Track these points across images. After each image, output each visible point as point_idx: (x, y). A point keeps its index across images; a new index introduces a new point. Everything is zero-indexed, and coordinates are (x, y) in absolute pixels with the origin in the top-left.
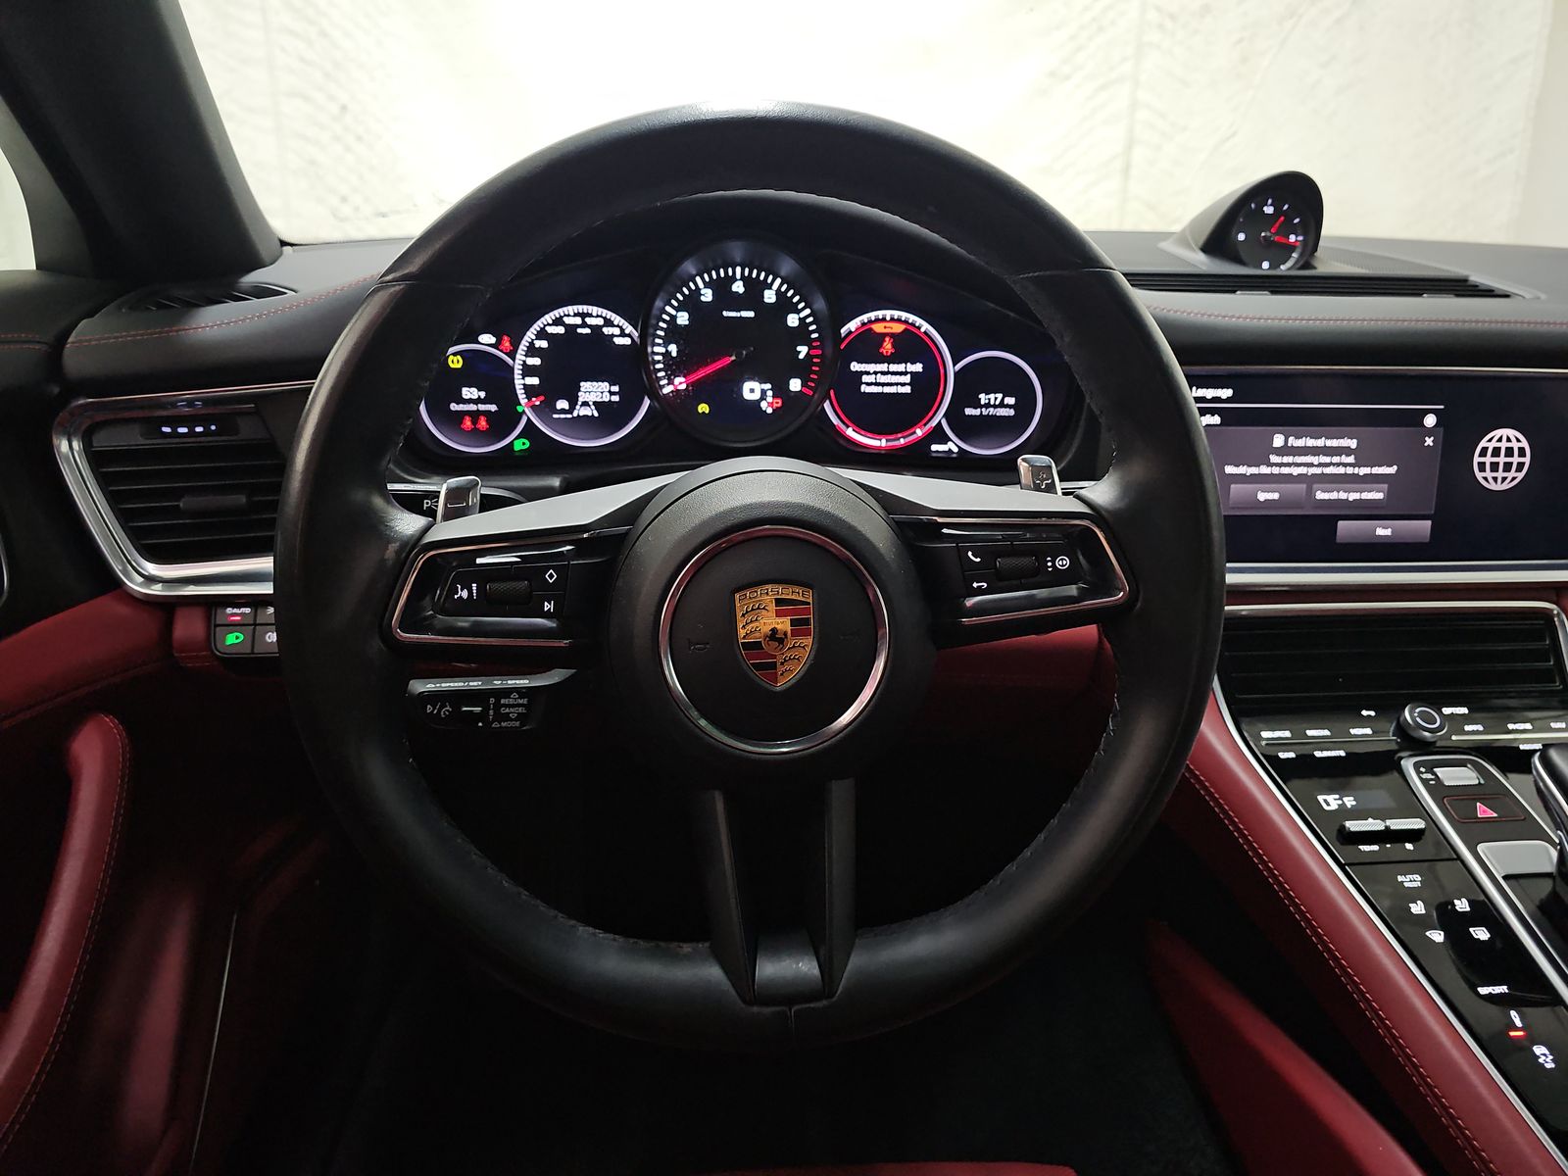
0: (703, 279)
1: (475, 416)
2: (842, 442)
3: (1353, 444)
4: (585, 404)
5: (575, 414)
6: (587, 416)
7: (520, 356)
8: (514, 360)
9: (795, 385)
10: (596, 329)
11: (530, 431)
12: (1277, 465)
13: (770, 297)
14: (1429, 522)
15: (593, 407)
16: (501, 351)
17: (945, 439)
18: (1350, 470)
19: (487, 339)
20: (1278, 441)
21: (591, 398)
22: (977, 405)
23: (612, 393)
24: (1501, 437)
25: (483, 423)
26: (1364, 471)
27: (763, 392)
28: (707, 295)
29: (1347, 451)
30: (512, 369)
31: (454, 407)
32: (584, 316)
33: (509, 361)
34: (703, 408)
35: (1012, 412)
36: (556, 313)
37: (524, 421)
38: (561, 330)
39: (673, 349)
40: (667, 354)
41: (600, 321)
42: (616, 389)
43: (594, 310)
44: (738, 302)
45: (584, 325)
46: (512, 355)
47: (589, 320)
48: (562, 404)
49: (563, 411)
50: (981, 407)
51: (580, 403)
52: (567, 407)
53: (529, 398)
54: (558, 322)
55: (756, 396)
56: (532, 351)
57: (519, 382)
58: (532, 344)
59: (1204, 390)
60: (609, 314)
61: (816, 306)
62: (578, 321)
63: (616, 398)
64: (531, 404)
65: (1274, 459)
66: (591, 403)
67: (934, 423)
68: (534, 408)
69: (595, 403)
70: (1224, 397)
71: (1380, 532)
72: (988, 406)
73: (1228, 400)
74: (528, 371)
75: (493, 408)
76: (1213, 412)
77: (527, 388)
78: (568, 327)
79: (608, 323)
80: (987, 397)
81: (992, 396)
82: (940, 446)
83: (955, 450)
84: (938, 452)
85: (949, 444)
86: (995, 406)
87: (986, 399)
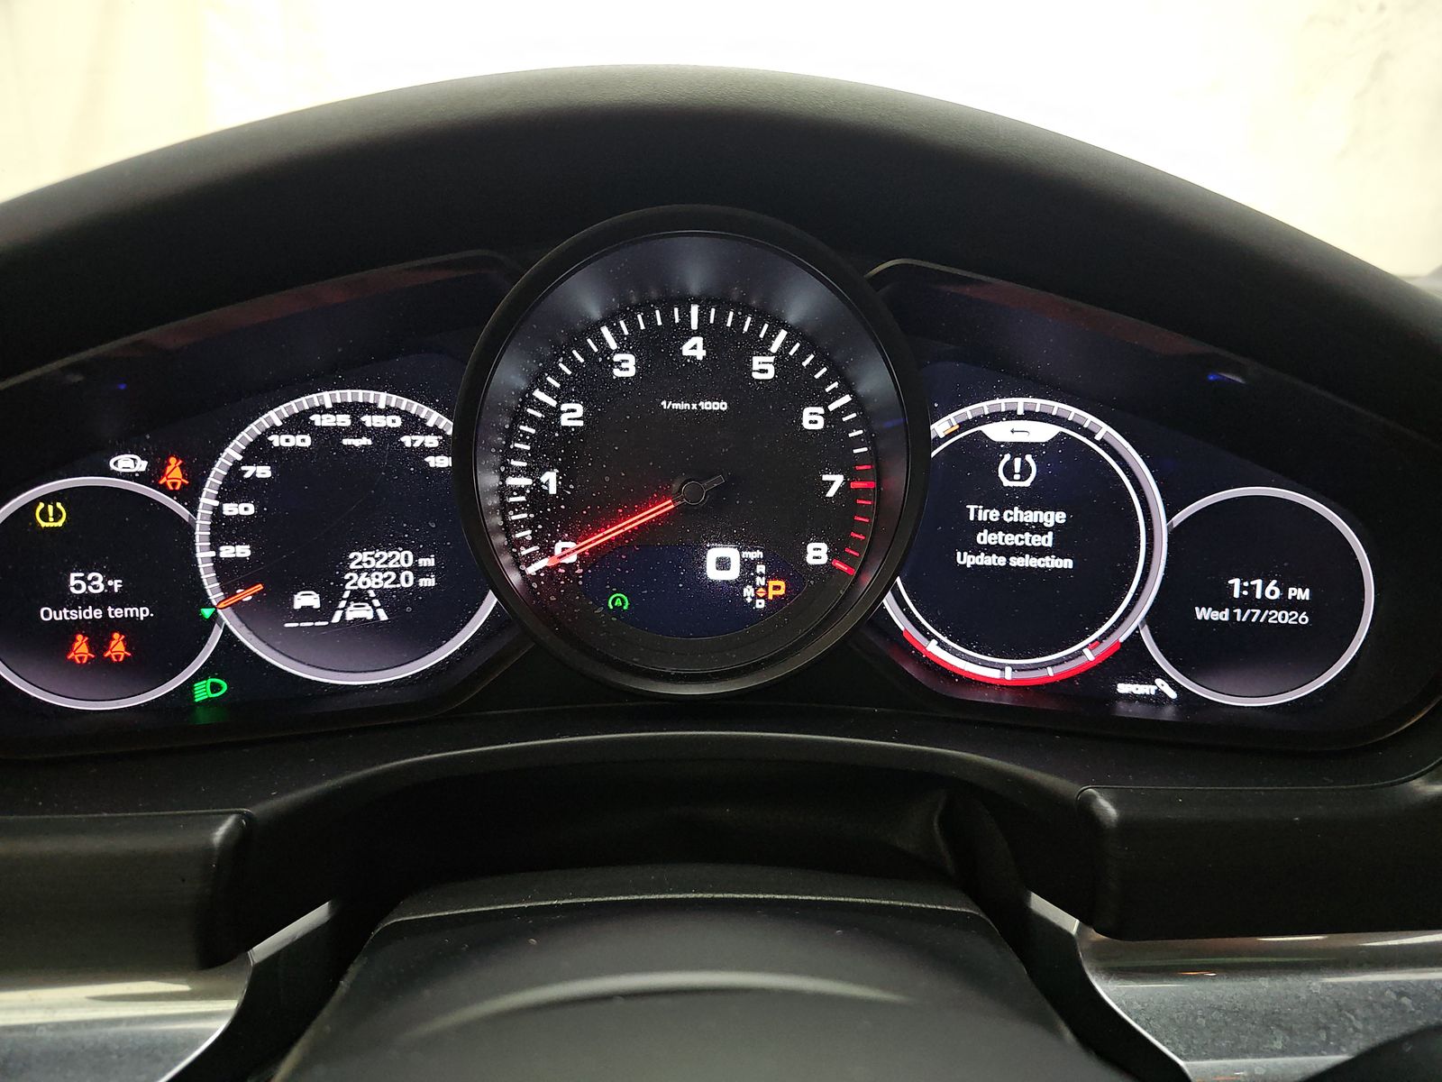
0: (616, 331)
1: (99, 633)
2: (909, 668)
4: (359, 596)
5: (337, 618)
6: (365, 620)
7: (207, 501)
8: (193, 508)
9: (817, 553)
10: (386, 437)
11: (231, 656)
13: (763, 367)
15: (376, 603)
16: (163, 489)
17: (1149, 672)
19: (126, 462)
21: (372, 583)
22: (1221, 599)
23: (419, 572)
25: (118, 647)
27: (747, 566)
28: (627, 366)
30: (189, 529)
31: (48, 614)
32: (356, 409)
33: (184, 512)
34: (619, 600)
35: (1304, 619)
36: (294, 406)
37: (216, 635)
38: (303, 441)
39: (550, 479)
40: (537, 493)
41: (396, 422)
42: (429, 562)
43: (383, 399)
44: (693, 380)
45: (358, 429)
46: (190, 495)
47: (368, 420)
48: (307, 599)
49: (307, 612)
50: (1232, 604)
51: (346, 595)
52: (317, 604)
53: (228, 590)
54: (298, 423)
55: (733, 574)
56: (234, 487)
57: (203, 555)
58: (235, 469)
60: (414, 407)
61: (864, 388)
62: (344, 420)
63: (428, 582)
64: (232, 600)
66: (372, 594)
67: (1123, 635)
68: (238, 608)
69: (381, 593)
72: (1248, 601)
74: (224, 530)
75: (142, 613)
77: (220, 565)
78: (318, 433)
79: (413, 424)
80: (1246, 584)
81: (1259, 583)
82: (1137, 686)
83: (1172, 694)
84: (1131, 698)
85: (1159, 681)
86: (1265, 604)
87: (1242, 588)
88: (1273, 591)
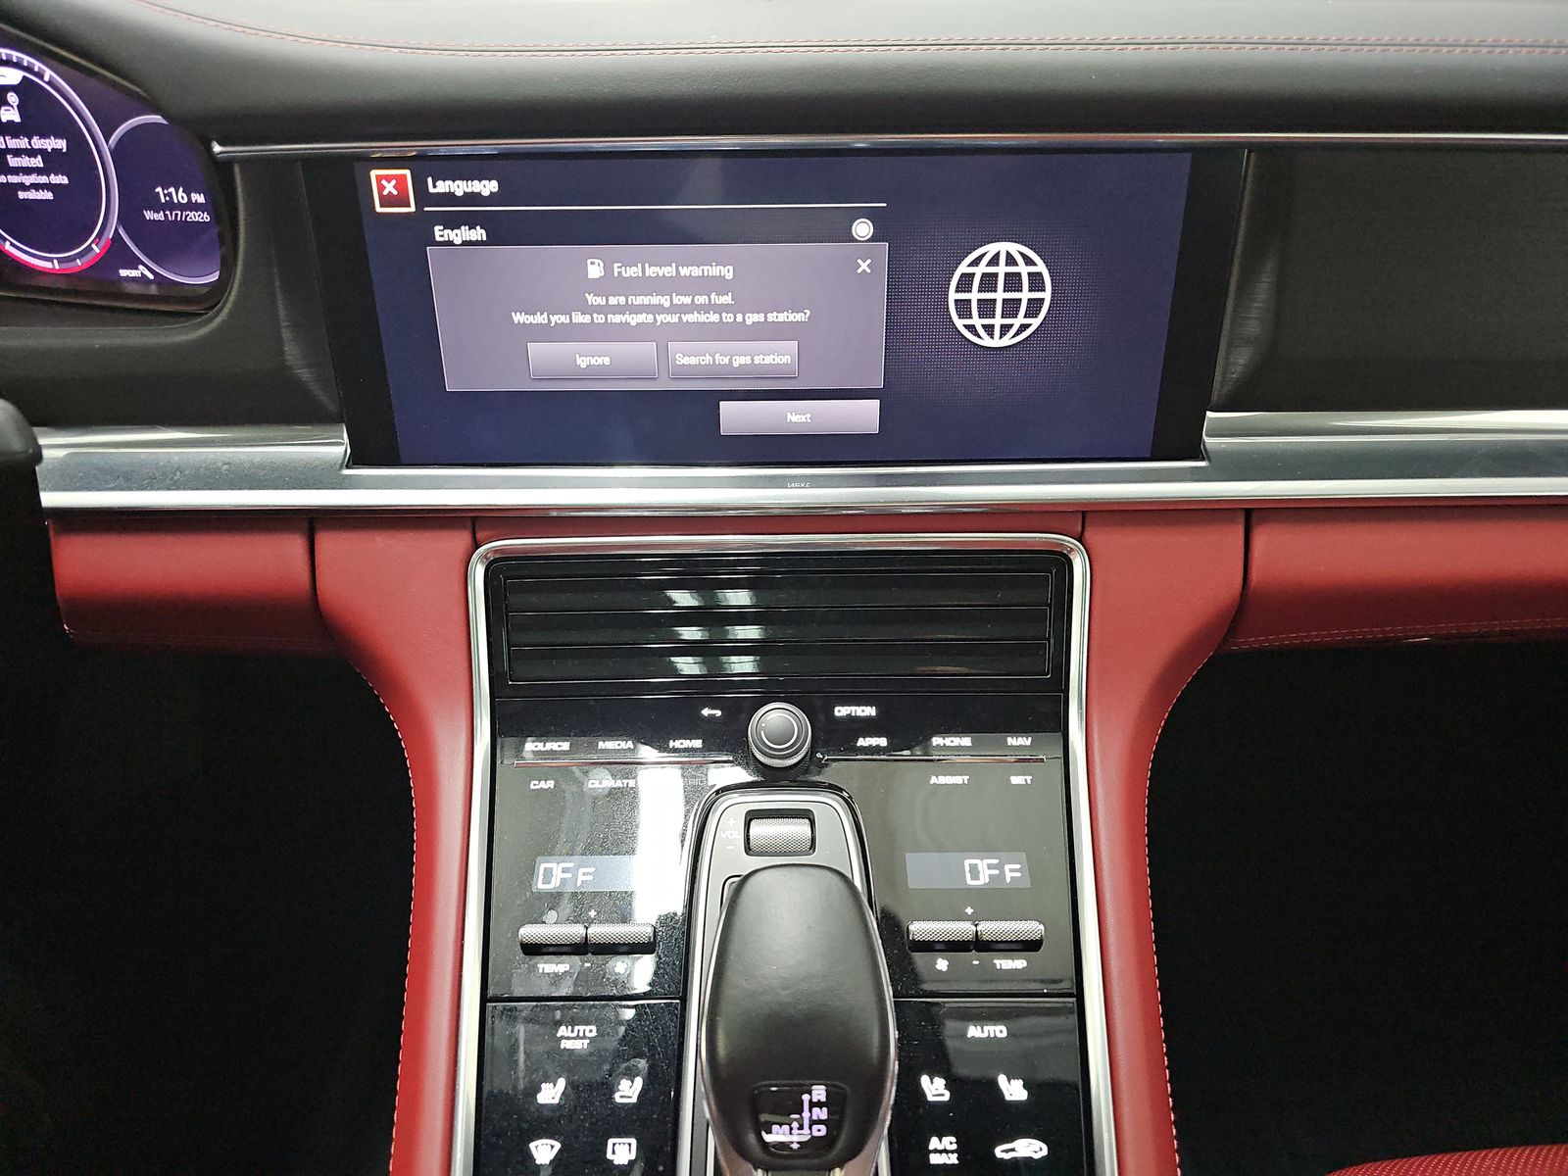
3: (728, 272)
12: (599, 309)
14: (874, 405)
17: (134, 263)
18: (728, 318)
20: (595, 271)
22: (156, 204)
24: (997, 255)
26: (753, 318)
29: (718, 285)
35: (207, 217)
50: (163, 207)
59: (449, 182)
65: (593, 299)
67: (110, 235)
70: (486, 193)
71: (794, 418)
72: (171, 206)
73: (492, 199)
76: (471, 221)
80: (166, 192)
81: (172, 190)
82: (130, 271)
83: (151, 277)
84: (128, 279)
85: (141, 267)
86: (182, 207)
87: (165, 195)
88: (181, 197)
